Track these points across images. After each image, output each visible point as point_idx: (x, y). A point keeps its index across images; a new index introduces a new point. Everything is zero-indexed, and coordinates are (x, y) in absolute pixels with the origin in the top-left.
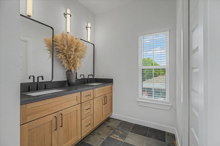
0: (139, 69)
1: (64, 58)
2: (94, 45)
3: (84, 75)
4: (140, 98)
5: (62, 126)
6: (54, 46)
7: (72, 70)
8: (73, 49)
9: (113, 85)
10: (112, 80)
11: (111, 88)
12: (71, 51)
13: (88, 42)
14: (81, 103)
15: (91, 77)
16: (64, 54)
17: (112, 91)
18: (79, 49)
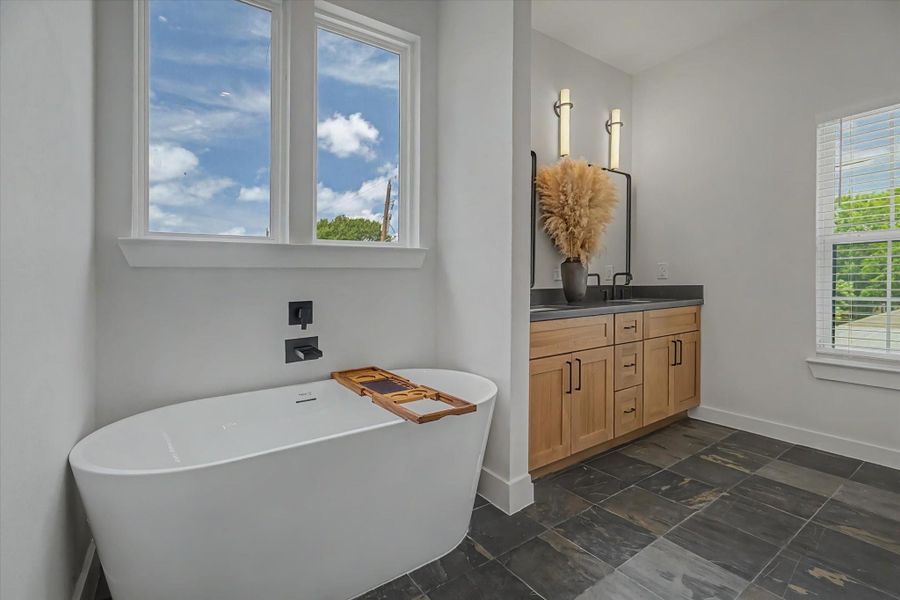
0: (819, 247)
1: (564, 226)
2: (628, 176)
3: (598, 276)
4: (823, 351)
5: (579, 389)
6: (537, 196)
7: (582, 258)
8: (585, 201)
9: (703, 308)
10: (701, 288)
11: (697, 317)
12: (581, 206)
13: (612, 171)
14: (614, 345)
15: (621, 281)
16: (562, 216)
17: (699, 326)
18: (602, 196)
